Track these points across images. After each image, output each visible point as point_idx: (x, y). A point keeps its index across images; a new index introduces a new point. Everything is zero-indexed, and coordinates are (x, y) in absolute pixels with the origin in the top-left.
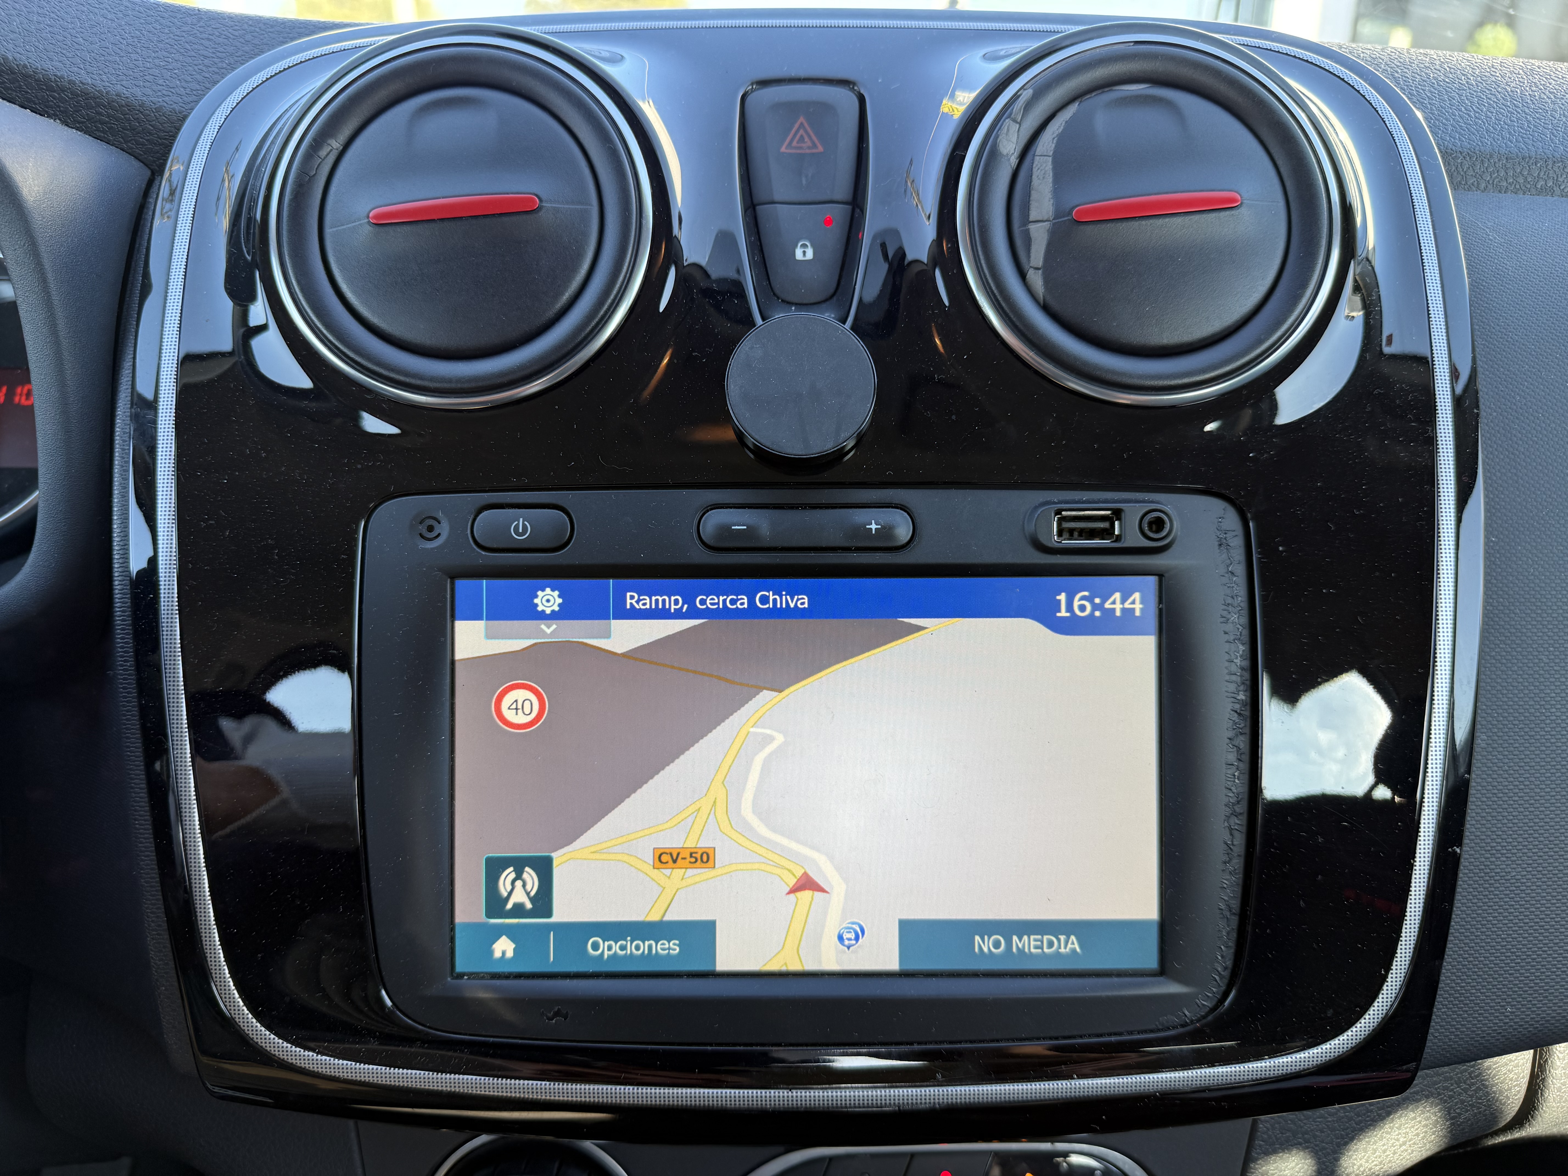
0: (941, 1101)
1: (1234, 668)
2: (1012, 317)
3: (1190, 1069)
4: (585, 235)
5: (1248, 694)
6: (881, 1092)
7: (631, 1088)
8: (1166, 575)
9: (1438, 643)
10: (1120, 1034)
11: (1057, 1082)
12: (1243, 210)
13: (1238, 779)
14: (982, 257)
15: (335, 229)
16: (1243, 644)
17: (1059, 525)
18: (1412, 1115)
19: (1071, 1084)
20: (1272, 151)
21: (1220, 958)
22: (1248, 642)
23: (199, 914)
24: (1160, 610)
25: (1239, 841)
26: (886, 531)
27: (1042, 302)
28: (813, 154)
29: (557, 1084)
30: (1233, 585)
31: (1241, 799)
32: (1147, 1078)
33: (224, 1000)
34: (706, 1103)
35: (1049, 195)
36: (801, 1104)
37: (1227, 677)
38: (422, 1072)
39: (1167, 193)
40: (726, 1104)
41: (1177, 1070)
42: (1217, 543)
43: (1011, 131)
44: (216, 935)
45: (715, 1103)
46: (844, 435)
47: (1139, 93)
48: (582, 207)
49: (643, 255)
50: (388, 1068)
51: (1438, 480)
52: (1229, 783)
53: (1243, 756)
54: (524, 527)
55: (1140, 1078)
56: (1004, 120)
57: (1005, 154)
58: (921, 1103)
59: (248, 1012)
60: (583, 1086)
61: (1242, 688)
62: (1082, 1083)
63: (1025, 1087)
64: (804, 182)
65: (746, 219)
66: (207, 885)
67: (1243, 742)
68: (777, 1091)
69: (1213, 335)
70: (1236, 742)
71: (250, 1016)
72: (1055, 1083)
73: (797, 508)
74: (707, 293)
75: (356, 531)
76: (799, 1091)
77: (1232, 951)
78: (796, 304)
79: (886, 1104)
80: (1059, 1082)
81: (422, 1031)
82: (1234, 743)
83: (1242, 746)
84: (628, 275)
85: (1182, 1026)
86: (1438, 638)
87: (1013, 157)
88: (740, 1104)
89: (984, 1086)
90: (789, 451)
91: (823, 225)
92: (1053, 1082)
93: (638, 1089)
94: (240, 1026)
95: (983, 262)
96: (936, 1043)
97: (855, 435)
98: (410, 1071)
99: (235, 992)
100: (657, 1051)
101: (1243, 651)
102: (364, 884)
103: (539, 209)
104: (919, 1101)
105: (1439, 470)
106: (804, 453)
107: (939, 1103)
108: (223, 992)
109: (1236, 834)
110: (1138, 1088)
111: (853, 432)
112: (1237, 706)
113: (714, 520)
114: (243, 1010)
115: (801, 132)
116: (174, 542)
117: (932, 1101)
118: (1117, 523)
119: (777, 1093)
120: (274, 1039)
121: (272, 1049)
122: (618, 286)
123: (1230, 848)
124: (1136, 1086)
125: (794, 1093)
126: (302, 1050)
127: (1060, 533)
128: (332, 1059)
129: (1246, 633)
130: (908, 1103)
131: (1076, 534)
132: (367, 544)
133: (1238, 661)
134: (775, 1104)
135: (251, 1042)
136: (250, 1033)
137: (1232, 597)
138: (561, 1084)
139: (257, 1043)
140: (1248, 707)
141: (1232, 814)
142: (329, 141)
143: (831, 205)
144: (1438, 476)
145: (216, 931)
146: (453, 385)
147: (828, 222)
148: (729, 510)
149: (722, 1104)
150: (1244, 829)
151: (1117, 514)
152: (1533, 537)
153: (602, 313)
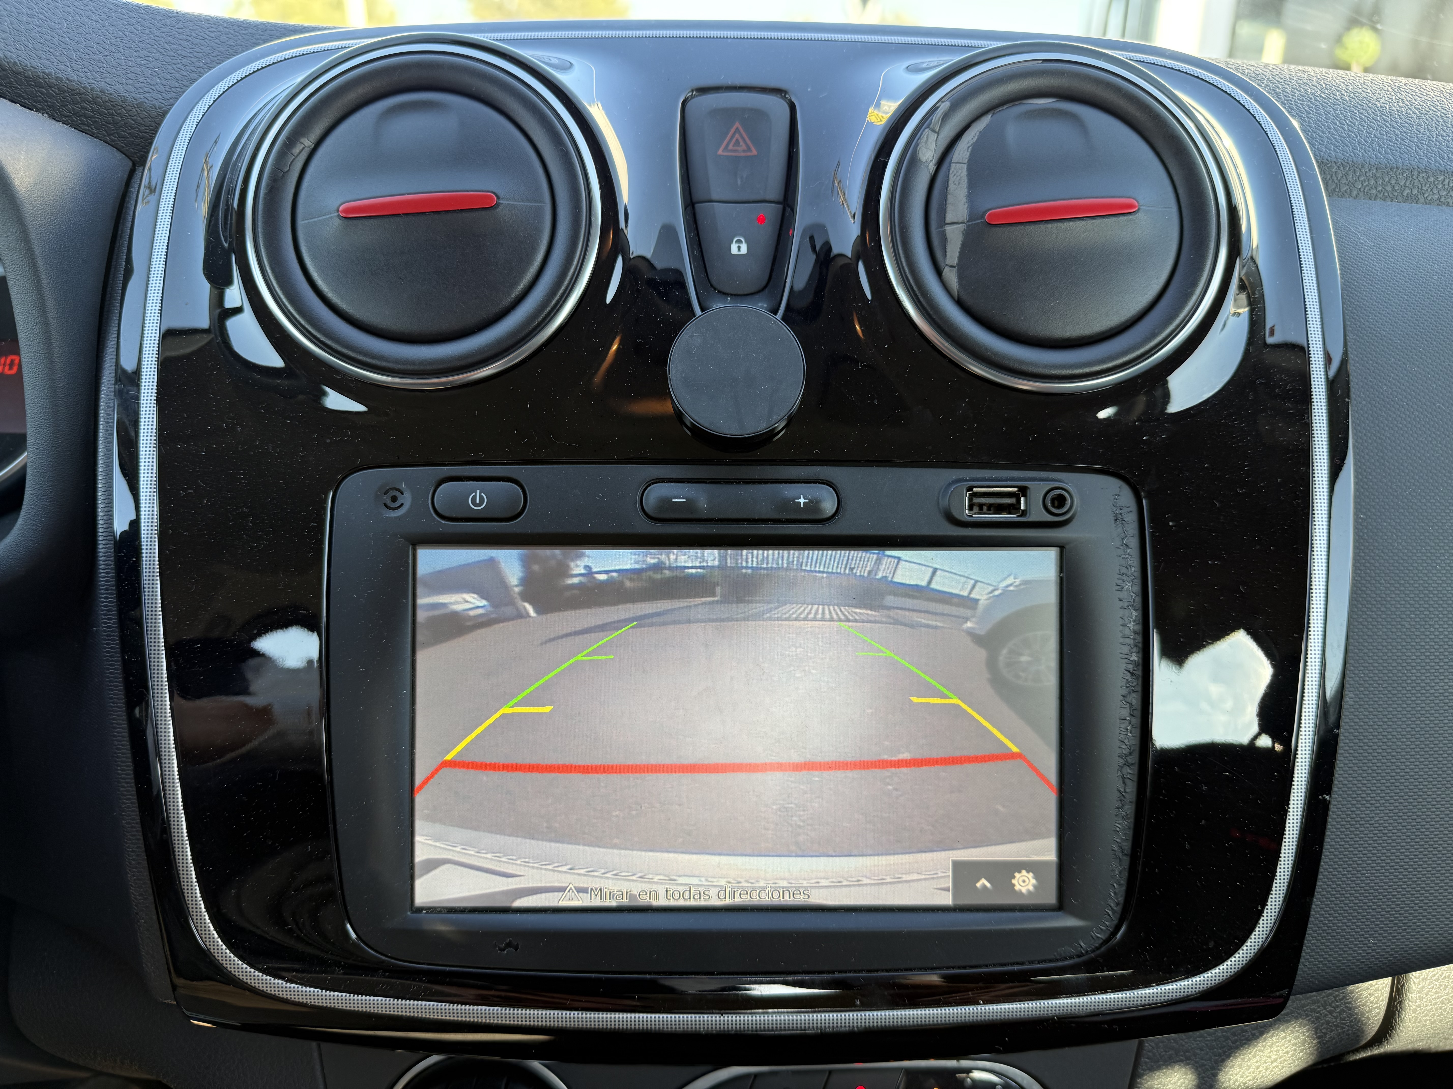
0: (859, 1024)
1: (1127, 632)
2: (929, 310)
3: (1085, 995)
4: (539, 231)
5: (1140, 655)
6: (805, 1016)
7: (576, 1013)
8: (1067, 547)
9: (1311, 610)
10: (1022, 964)
11: (965, 1007)
12: (1140, 215)
13: (1131, 733)
14: (902, 256)
15: (306, 222)
16: (1136, 610)
17: (970, 500)
18: (1283, 1034)
19: (977, 1009)
20: (1167, 161)
21: (1112, 894)
22: (1141, 608)
23: (177, 853)
24: (1061, 579)
25: (1131, 788)
26: (814, 505)
27: (956, 298)
28: (748, 156)
29: (508, 1009)
30: (1127, 556)
31: (1134, 750)
32: (1046, 1003)
33: (200, 932)
34: (645, 1026)
35: (964, 200)
36: (732, 1028)
37: (1121, 640)
38: (384, 999)
39: (1071, 199)
40: (663, 1028)
41: (1073, 996)
42: (1113, 518)
43: (930, 140)
44: (193, 873)
45: (653, 1026)
46: (775, 418)
47: (1047, 106)
48: (536, 204)
49: (592, 249)
50: (352, 995)
51: (1313, 463)
52: (1122, 736)
53: (1135, 712)
54: (481, 498)
55: (1040, 1004)
56: (924, 130)
57: (924, 161)
58: (841, 1026)
59: (222, 943)
60: (532, 1012)
61: (1135, 650)
62: (987, 1008)
63: (936, 1011)
64: (739, 182)
65: (686, 216)
66: (184, 827)
67: (1135, 699)
68: (710, 1016)
69: (1111, 329)
70: (1129, 699)
71: (224, 947)
72: (963, 1008)
73: (732, 483)
74: (652, 283)
75: (325, 501)
76: (730, 1016)
77: (1124, 888)
78: (731, 295)
79: (809, 1027)
80: (967, 1008)
81: (383, 962)
82: (1127, 700)
83: (1134, 702)
84: (578, 268)
85: (1079, 956)
86: (1312, 606)
87: (931, 164)
88: (676, 1028)
89: (899, 1011)
90: (726, 431)
91: (757, 223)
92: (961, 1007)
93: (582, 1014)
94: (214, 956)
95: (903, 260)
96: (855, 972)
97: (786, 417)
98: (372, 998)
99: (211, 925)
100: (600, 979)
101: (1136, 616)
102: (331, 826)
103: (497, 205)
104: (839, 1025)
105: (1314, 453)
106: (739, 433)
107: (857, 1026)
108: (199, 925)
109: (1128, 782)
110: (1038, 1012)
111: (784, 415)
112: (1130, 667)
113: (657, 493)
114: (218, 942)
115: (737, 136)
116: (155, 509)
117: (851, 1024)
118: (1022, 499)
119: (710, 1017)
120: (246, 968)
121: (245, 978)
122: (569, 277)
123: (1123, 795)
124: (1036, 1011)
125: (726, 1018)
126: (272, 979)
127: (971, 508)
128: (300, 987)
129: (1139, 600)
130: (829, 1027)
131: (985, 508)
132: (335, 513)
133: (1131, 626)
134: (708, 1028)
135: (225, 971)
136: (224, 962)
137: (1127, 568)
138: (512, 1009)
139: (230, 972)
140: (1140, 668)
141: (1125, 764)
142: (302, 140)
143: (763, 204)
144: (1312, 459)
145: (193, 869)
146: (416, 368)
147: (761, 220)
148: (669, 484)
149: (659, 1028)
150: (1135, 778)
151: (1023, 491)
152: (1398, 514)
153: (554, 302)
